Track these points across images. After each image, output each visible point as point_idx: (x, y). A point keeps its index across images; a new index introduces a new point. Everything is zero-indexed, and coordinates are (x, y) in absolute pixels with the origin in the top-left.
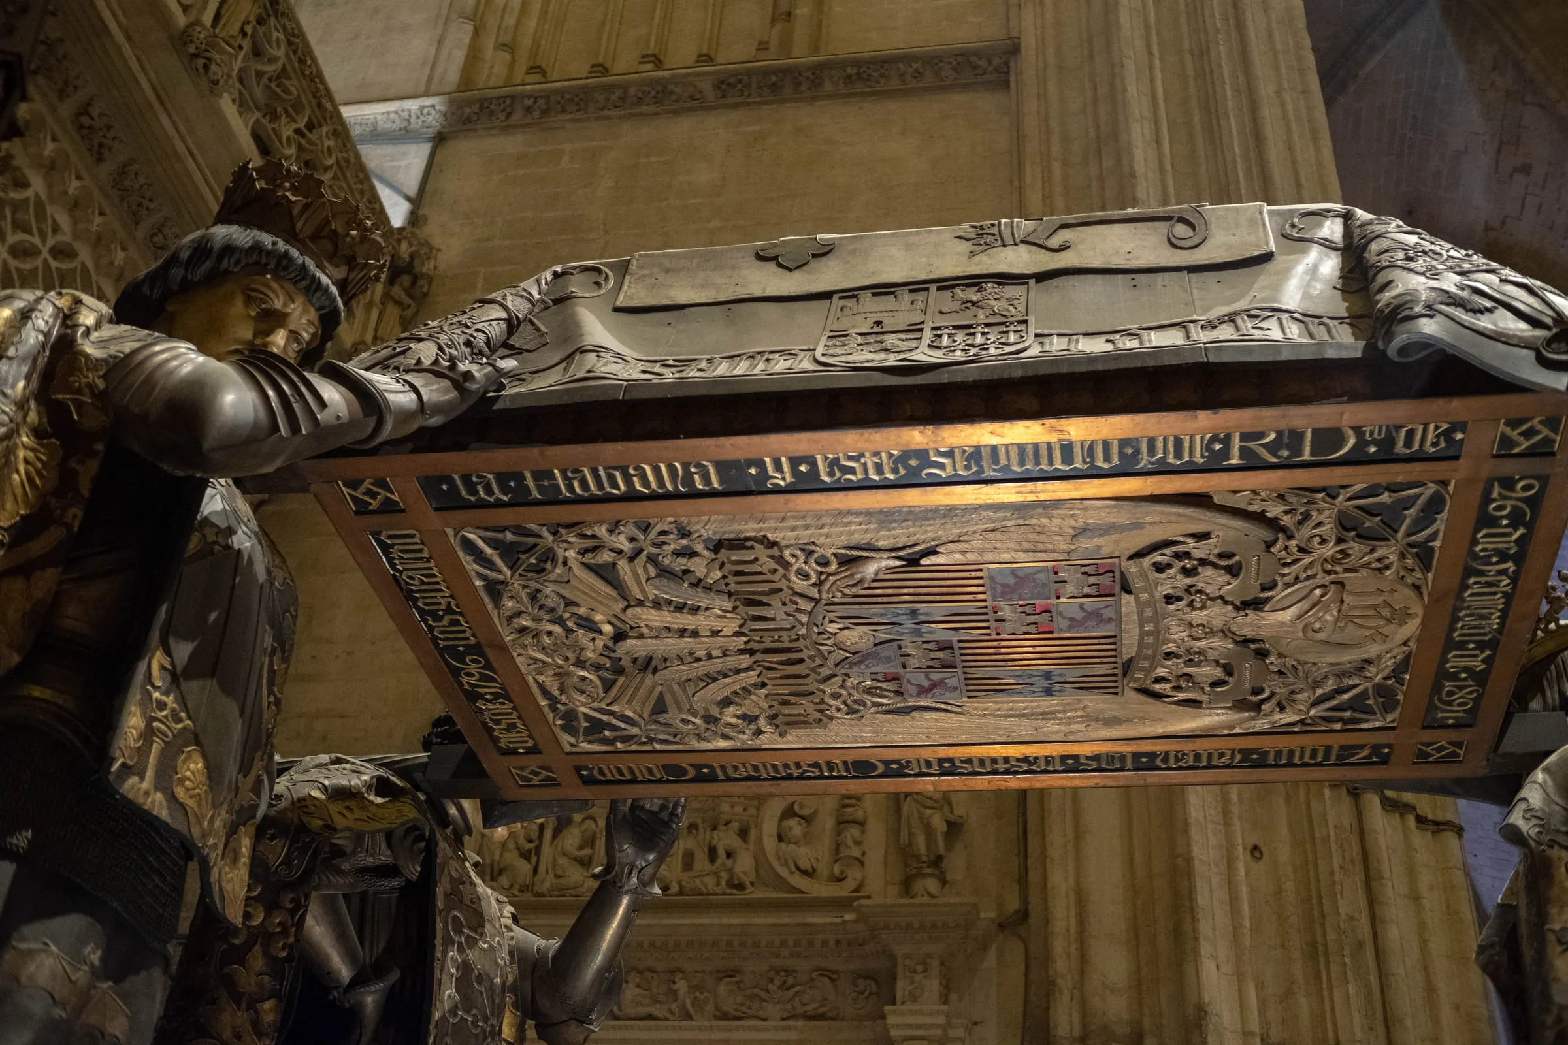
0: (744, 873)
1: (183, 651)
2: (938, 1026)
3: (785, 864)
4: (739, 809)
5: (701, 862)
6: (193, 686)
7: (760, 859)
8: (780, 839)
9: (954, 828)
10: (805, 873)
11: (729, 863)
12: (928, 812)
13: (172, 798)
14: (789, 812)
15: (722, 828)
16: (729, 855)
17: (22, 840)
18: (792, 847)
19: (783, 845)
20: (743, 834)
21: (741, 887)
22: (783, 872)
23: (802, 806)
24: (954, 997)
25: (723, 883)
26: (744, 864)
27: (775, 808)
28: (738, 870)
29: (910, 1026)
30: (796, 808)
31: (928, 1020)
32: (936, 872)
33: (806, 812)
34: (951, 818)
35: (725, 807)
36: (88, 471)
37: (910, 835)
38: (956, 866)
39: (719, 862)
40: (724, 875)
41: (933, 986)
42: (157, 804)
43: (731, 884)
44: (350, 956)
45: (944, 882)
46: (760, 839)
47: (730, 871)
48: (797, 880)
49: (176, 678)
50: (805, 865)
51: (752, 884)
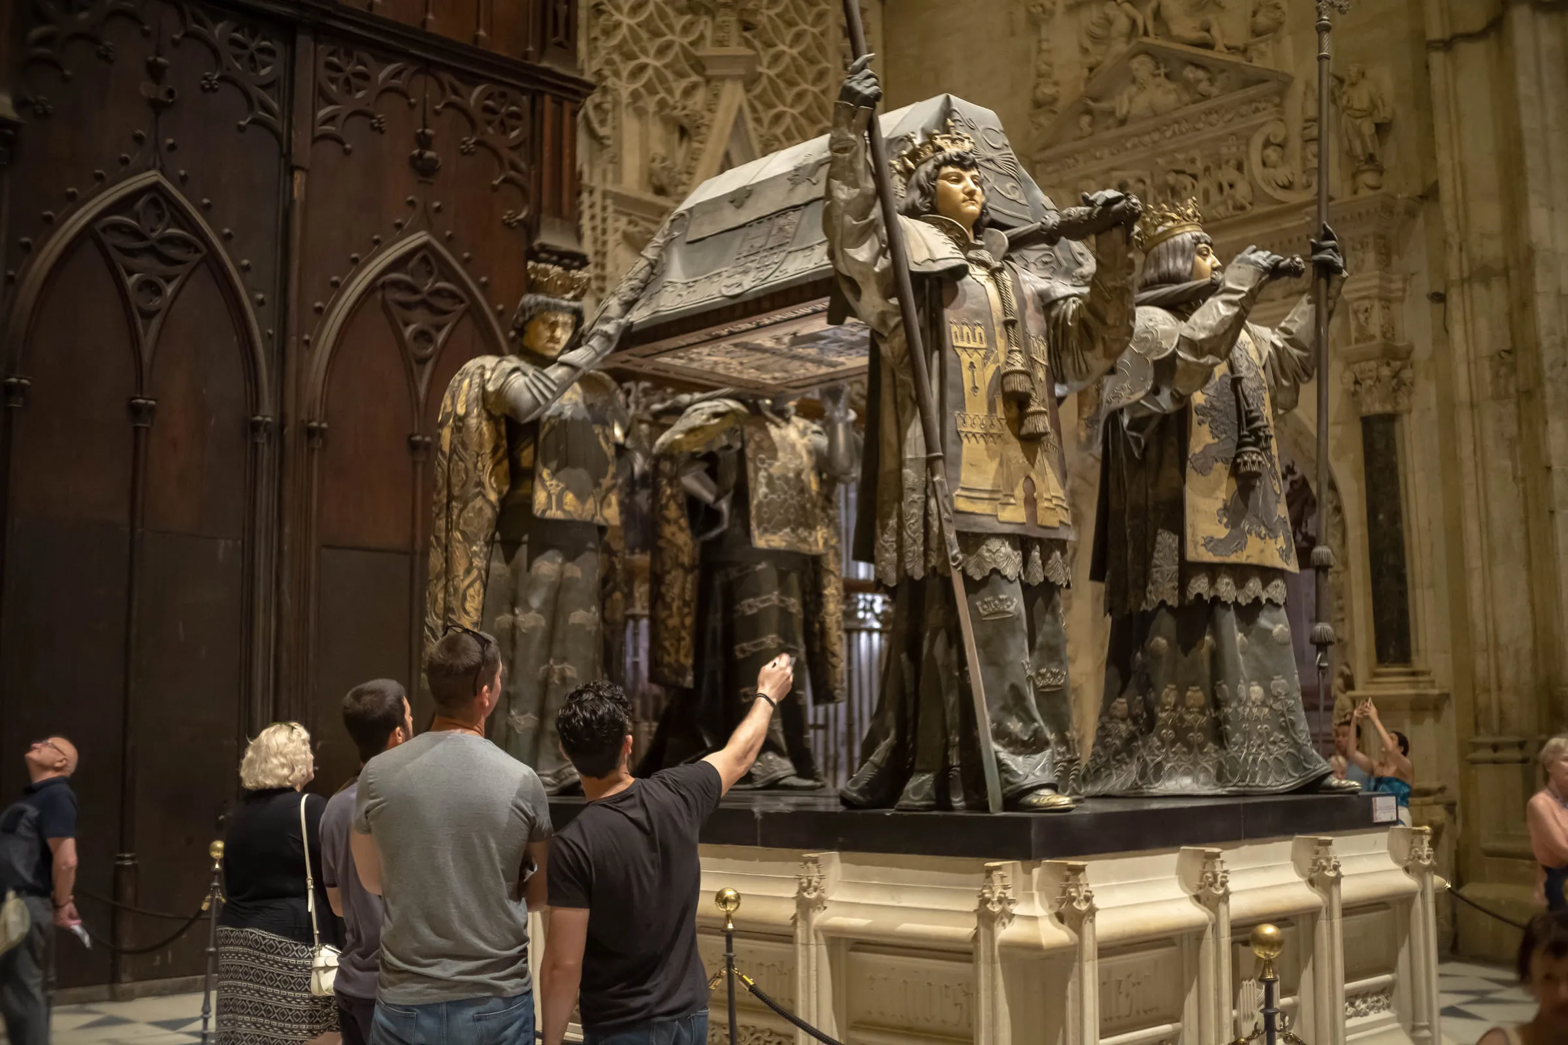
0: (1244, 198)
1: (554, 464)
2: (1375, 287)
3: (1269, 184)
4: (1234, 149)
5: (1215, 197)
6: (562, 473)
7: (1253, 186)
8: (1264, 164)
9: (1381, 129)
10: (1284, 187)
11: (1232, 192)
12: (1358, 121)
13: (564, 511)
14: (1267, 144)
15: (1224, 167)
16: (1231, 186)
17: (526, 538)
18: (1272, 170)
19: (1266, 170)
20: (1240, 167)
21: (1242, 208)
22: (1268, 190)
23: (1275, 136)
24: (1395, 259)
25: (1231, 208)
26: (1242, 191)
27: (1258, 141)
28: (1238, 197)
29: (1357, 290)
30: (1272, 139)
31: (1368, 284)
32: (1372, 167)
33: (1279, 140)
34: (1379, 121)
35: (1224, 150)
36: (503, 428)
37: (1350, 141)
38: (1389, 156)
39: (1225, 193)
40: (1230, 202)
41: (1371, 257)
42: (559, 515)
43: (1235, 208)
44: (711, 492)
45: (1381, 171)
46: (1250, 169)
47: (1233, 198)
48: (1280, 195)
49: (554, 474)
50: (1282, 180)
51: (1251, 204)
